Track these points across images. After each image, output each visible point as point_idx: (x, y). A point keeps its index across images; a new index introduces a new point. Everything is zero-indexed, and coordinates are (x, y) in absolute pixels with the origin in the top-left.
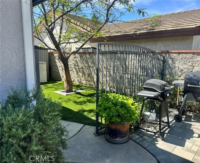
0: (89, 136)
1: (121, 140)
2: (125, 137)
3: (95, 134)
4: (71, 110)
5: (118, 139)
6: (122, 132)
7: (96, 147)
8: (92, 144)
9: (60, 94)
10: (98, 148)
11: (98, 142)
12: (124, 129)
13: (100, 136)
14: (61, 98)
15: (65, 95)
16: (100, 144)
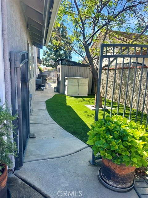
0: (83, 162)
1: (116, 185)
2: (123, 183)
3: (91, 162)
4: (86, 125)
5: (110, 183)
6: (117, 174)
7: (79, 179)
8: (78, 174)
9: (88, 108)
10: (80, 182)
11: (85, 175)
12: (120, 172)
13: (94, 168)
14: (86, 112)
15: (91, 110)
16: (87, 178)
